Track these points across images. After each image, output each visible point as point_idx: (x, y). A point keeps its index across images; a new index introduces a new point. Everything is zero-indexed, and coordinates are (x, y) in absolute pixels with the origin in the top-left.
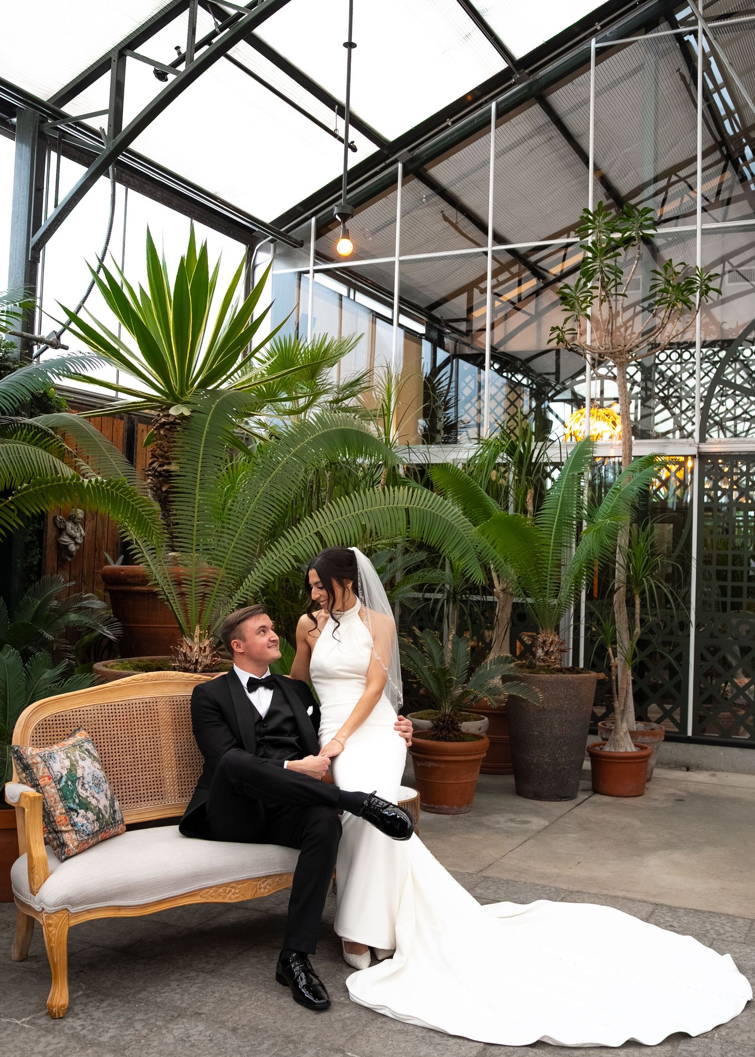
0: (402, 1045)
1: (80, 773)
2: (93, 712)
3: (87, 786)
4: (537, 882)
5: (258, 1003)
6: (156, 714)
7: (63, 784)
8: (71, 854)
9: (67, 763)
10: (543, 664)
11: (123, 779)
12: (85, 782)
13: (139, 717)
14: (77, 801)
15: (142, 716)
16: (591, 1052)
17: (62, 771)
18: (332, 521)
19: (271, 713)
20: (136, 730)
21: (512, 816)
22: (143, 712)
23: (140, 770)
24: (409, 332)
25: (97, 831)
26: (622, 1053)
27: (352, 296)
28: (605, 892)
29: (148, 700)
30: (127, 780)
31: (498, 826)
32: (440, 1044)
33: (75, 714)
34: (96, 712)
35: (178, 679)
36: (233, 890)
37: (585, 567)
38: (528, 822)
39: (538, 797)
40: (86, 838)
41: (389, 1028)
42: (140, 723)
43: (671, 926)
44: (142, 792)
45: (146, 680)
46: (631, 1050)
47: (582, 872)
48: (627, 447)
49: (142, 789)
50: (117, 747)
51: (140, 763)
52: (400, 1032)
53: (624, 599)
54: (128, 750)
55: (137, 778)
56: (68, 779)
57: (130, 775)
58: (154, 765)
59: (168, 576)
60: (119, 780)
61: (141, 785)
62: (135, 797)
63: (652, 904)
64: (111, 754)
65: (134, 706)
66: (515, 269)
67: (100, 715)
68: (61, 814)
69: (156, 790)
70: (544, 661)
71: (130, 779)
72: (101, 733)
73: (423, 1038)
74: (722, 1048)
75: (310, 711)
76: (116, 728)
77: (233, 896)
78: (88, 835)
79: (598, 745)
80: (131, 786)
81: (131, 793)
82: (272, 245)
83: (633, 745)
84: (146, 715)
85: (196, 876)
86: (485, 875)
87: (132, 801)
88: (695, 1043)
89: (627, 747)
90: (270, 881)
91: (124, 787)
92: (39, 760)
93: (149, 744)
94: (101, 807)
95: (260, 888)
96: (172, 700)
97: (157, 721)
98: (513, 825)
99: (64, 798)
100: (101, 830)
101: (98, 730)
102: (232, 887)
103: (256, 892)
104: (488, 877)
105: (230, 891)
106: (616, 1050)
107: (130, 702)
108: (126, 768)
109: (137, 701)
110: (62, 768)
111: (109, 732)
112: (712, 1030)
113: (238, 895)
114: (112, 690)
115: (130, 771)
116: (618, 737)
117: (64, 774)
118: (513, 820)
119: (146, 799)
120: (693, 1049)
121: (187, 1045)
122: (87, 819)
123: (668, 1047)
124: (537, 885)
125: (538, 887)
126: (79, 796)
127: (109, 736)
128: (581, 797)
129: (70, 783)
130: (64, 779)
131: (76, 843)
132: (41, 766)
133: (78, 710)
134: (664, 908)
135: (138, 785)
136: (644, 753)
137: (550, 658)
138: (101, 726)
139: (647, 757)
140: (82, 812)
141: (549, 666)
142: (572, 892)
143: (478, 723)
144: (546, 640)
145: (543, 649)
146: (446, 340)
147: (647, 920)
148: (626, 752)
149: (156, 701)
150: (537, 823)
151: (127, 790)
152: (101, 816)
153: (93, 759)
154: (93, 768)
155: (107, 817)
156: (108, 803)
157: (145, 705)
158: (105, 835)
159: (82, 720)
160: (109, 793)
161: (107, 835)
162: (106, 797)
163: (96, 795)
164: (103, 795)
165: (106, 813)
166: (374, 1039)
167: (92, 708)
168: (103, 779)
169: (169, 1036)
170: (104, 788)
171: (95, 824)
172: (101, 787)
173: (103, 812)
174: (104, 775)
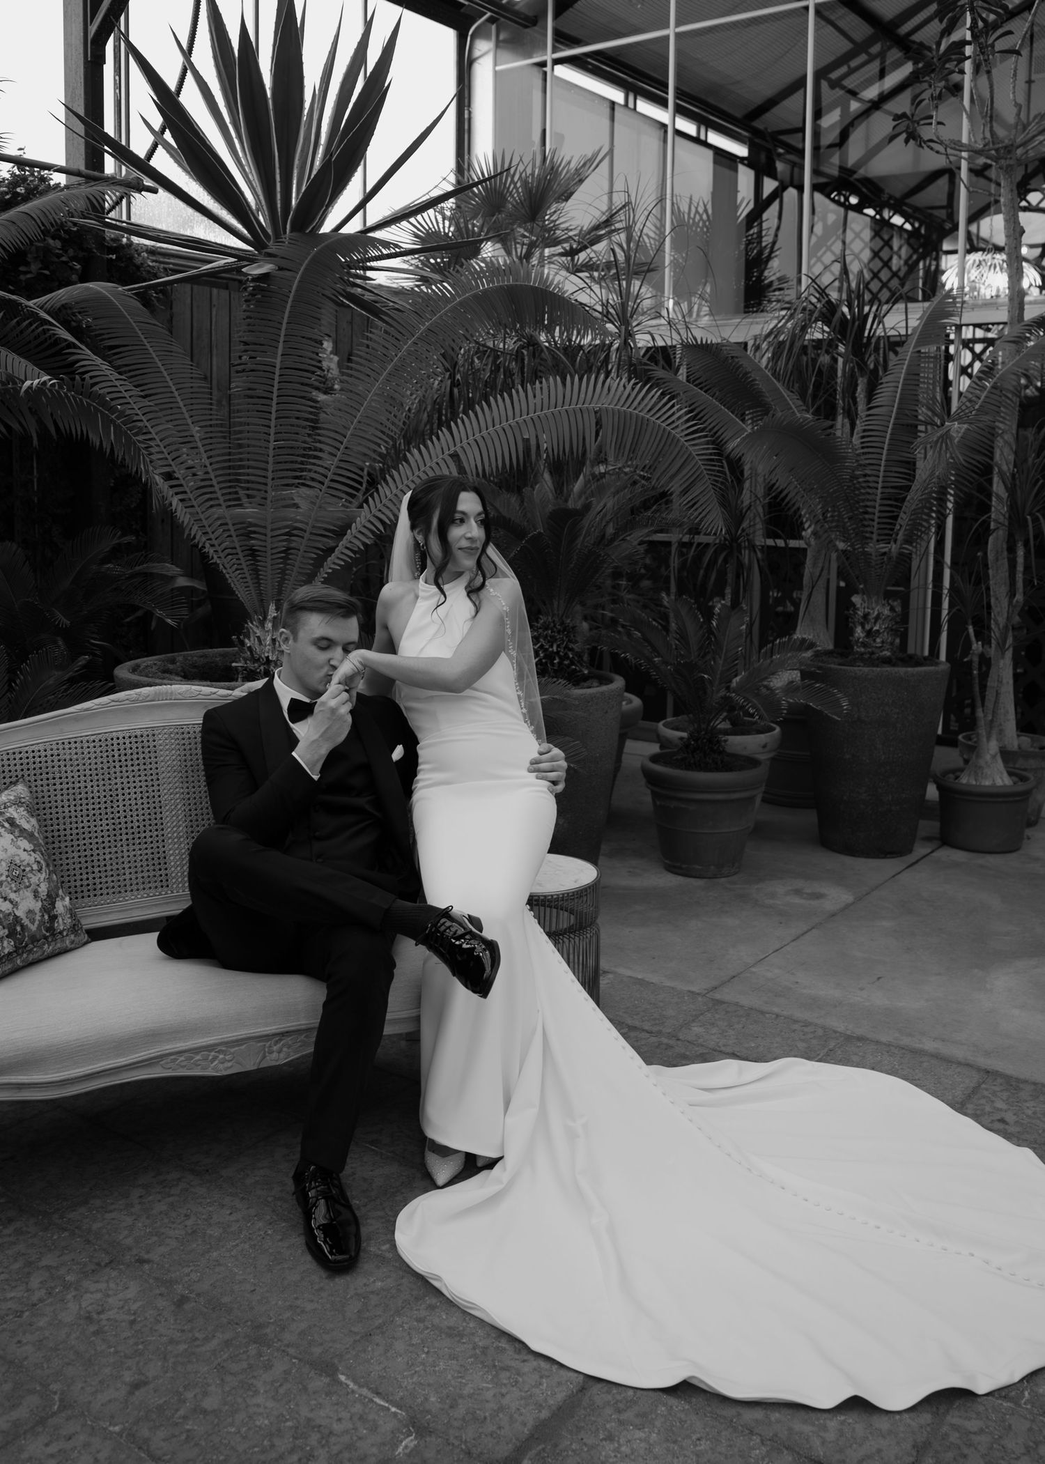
0: (442, 1365)
2: (43, 754)
4: (798, 1014)
5: (247, 1246)
6: (152, 755)
10: (863, 650)
11: (95, 858)
13: (123, 758)
15: (129, 757)
16: (775, 1416)
18: (477, 435)
20: (119, 781)
21: (799, 883)
22: (130, 751)
23: (124, 842)
24: (719, 153)
25: (10, 954)
26: (833, 1423)
27: (631, 105)
28: (906, 1041)
29: (138, 733)
30: (101, 858)
31: (771, 902)
32: (507, 1369)
33: (12, 757)
34: (49, 753)
35: (191, 698)
36: (221, 1056)
37: (935, 499)
38: (819, 896)
39: (850, 850)
41: (436, 1321)
42: (124, 769)
43: (1002, 1121)
44: (127, 877)
45: (134, 701)
46: (850, 1418)
47: (878, 999)
48: (1016, 305)
49: (127, 872)
50: (84, 807)
51: (124, 831)
52: (454, 1333)
53: (1005, 546)
54: (103, 811)
55: (120, 855)
57: (107, 851)
58: (148, 834)
59: (230, 527)
60: (89, 859)
61: (126, 866)
62: (116, 884)
63: (979, 1069)
64: (74, 819)
65: (115, 742)
66: (875, 49)
69: (152, 874)
70: (864, 645)
71: (107, 857)
72: (58, 787)
73: (485, 1350)
74: (1030, 1429)
75: (398, 753)
76: (83, 778)
77: (221, 1066)
79: (954, 771)
80: (109, 868)
81: (110, 879)
82: (494, 27)
83: (1005, 774)
84: (135, 756)
85: (153, 1036)
86: (718, 996)
87: (111, 891)
88: (981, 1409)
89: (996, 777)
90: (288, 1040)
91: (96, 870)
93: (140, 802)
94: (20, 913)
95: (271, 1053)
96: (180, 730)
97: (154, 766)
98: (797, 900)
100: (18, 950)
101: (52, 781)
102: (218, 1052)
103: (264, 1057)
104: (721, 1002)
105: (215, 1058)
106: (826, 1415)
107: (109, 736)
108: (100, 840)
109: (120, 735)
111: (71, 785)
112: (1022, 1380)
113: (230, 1064)
114: (76, 719)
115: (107, 844)
116: (982, 762)
118: (798, 892)
119: (135, 887)
120: (973, 1425)
121: (92, 1328)
123: (926, 1418)
124: (796, 1021)
125: (796, 1026)
127: (71, 791)
128: (920, 850)
133: (17, 750)
134: (999, 1080)
135: (120, 867)
136: (1022, 787)
137: (874, 641)
139: (1027, 794)
141: (873, 653)
142: (849, 1038)
143: (762, 738)
144: (869, 614)
145: (863, 627)
146: (780, 166)
147: (960, 1106)
148: (994, 786)
149: (152, 733)
150: (837, 896)
151: (103, 875)
152: (19, 929)
153: (17, 834)
154: (12, 850)
155: (33, 928)
156: (39, 904)
157: (133, 740)
158: (31, 957)
159: (25, 767)
160: (43, 889)
161: (36, 956)
162: (36, 894)
163: (12, 896)
164: (28, 894)
165: (33, 922)
166: (399, 1346)
167: (41, 747)
168: (35, 867)
169: (73, 1307)
170: (32, 881)
171: (5, 943)
172: (26, 880)
173: (26, 922)
174: (38, 859)
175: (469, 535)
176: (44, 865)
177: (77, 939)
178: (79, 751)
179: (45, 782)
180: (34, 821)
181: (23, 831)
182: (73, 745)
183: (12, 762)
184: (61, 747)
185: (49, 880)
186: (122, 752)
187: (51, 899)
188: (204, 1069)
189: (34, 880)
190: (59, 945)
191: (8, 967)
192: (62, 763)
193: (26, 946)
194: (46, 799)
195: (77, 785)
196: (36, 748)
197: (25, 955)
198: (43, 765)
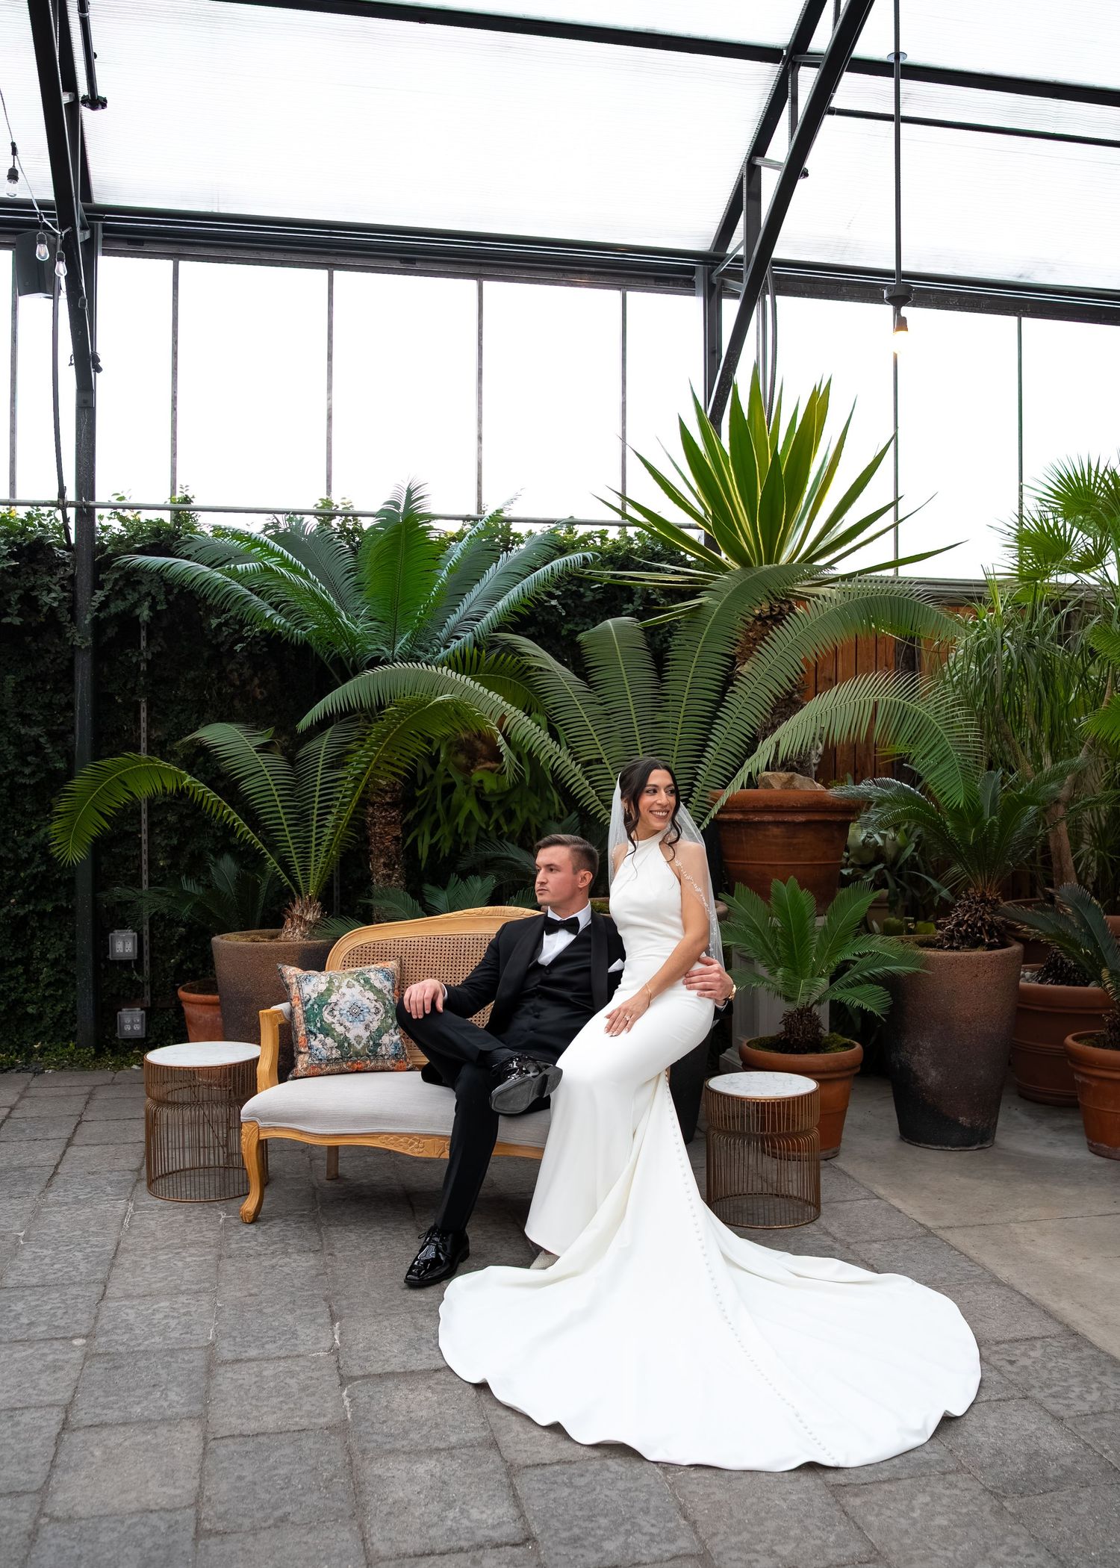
1: (333, 998)
2: (416, 944)
3: (335, 1013)
7: (309, 1006)
8: (298, 1075)
9: (323, 987)
12: (336, 1008)
13: (467, 953)
14: (319, 1025)
15: (470, 952)
17: (311, 994)
19: (560, 960)
22: (471, 948)
25: (336, 1059)
29: (479, 937)
34: (420, 943)
36: (416, 1143)
40: (317, 1062)
42: (466, 960)
45: (480, 915)
56: (315, 1002)
67: (424, 948)
68: (302, 1035)
72: (422, 967)
77: (416, 1150)
78: (321, 1060)
84: (475, 952)
92: (294, 980)
94: (351, 1035)
99: (307, 1020)
100: (343, 1058)
101: (419, 962)
102: (414, 1140)
105: (412, 1144)
107: (460, 937)
109: (468, 937)
110: (313, 991)
113: (421, 1150)
114: (441, 923)
117: (312, 997)
122: (324, 1044)
126: (322, 1020)
127: (430, 970)
129: (316, 1006)
130: (311, 1002)
131: (305, 1065)
132: (294, 986)
133: (400, 939)
138: (423, 959)
140: (321, 1036)
142: (994, 1282)
152: (346, 1045)
153: (367, 987)
154: (358, 997)
155: (359, 1047)
156: (368, 1034)
157: (475, 941)
158: (356, 1066)
159: (404, 951)
160: (375, 1026)
161: (360, 1066)
162: (367, 1027)
163: (347, 1024)
164: (361, 1026)
165: (359, 1043)
166: (386, 1323)
167: (416, 939)
168: (373, 1010)
169: (274, 1261)
170: (366, 1018)
171: (334, 1051)
172: (361, 1017)
173: (353, 1042)
174: (378, 1006)
175: (659, 802)
176: (382, 1010)
177: (398, 1064)
178: (440, 944)
179: (415, 962)
180: (388, 984)
181: (372, 988)
182: (436, 940)
183: (397, 947)
184: (428, 941)
185: (382, 1021)
186: (467, 948)
187: (381, 1032)
188: (405, 1149)
189: (368, 1018)
190: (380, 1064)
191: (336, 1067)
192: (427, 951)
193: (350, 1057)
194: (414, 974)
195: (434, 967)
196: (412, 939)
197: (350, 1063)
198: (416, 951)
